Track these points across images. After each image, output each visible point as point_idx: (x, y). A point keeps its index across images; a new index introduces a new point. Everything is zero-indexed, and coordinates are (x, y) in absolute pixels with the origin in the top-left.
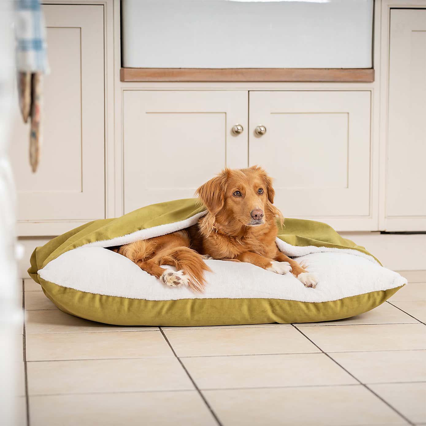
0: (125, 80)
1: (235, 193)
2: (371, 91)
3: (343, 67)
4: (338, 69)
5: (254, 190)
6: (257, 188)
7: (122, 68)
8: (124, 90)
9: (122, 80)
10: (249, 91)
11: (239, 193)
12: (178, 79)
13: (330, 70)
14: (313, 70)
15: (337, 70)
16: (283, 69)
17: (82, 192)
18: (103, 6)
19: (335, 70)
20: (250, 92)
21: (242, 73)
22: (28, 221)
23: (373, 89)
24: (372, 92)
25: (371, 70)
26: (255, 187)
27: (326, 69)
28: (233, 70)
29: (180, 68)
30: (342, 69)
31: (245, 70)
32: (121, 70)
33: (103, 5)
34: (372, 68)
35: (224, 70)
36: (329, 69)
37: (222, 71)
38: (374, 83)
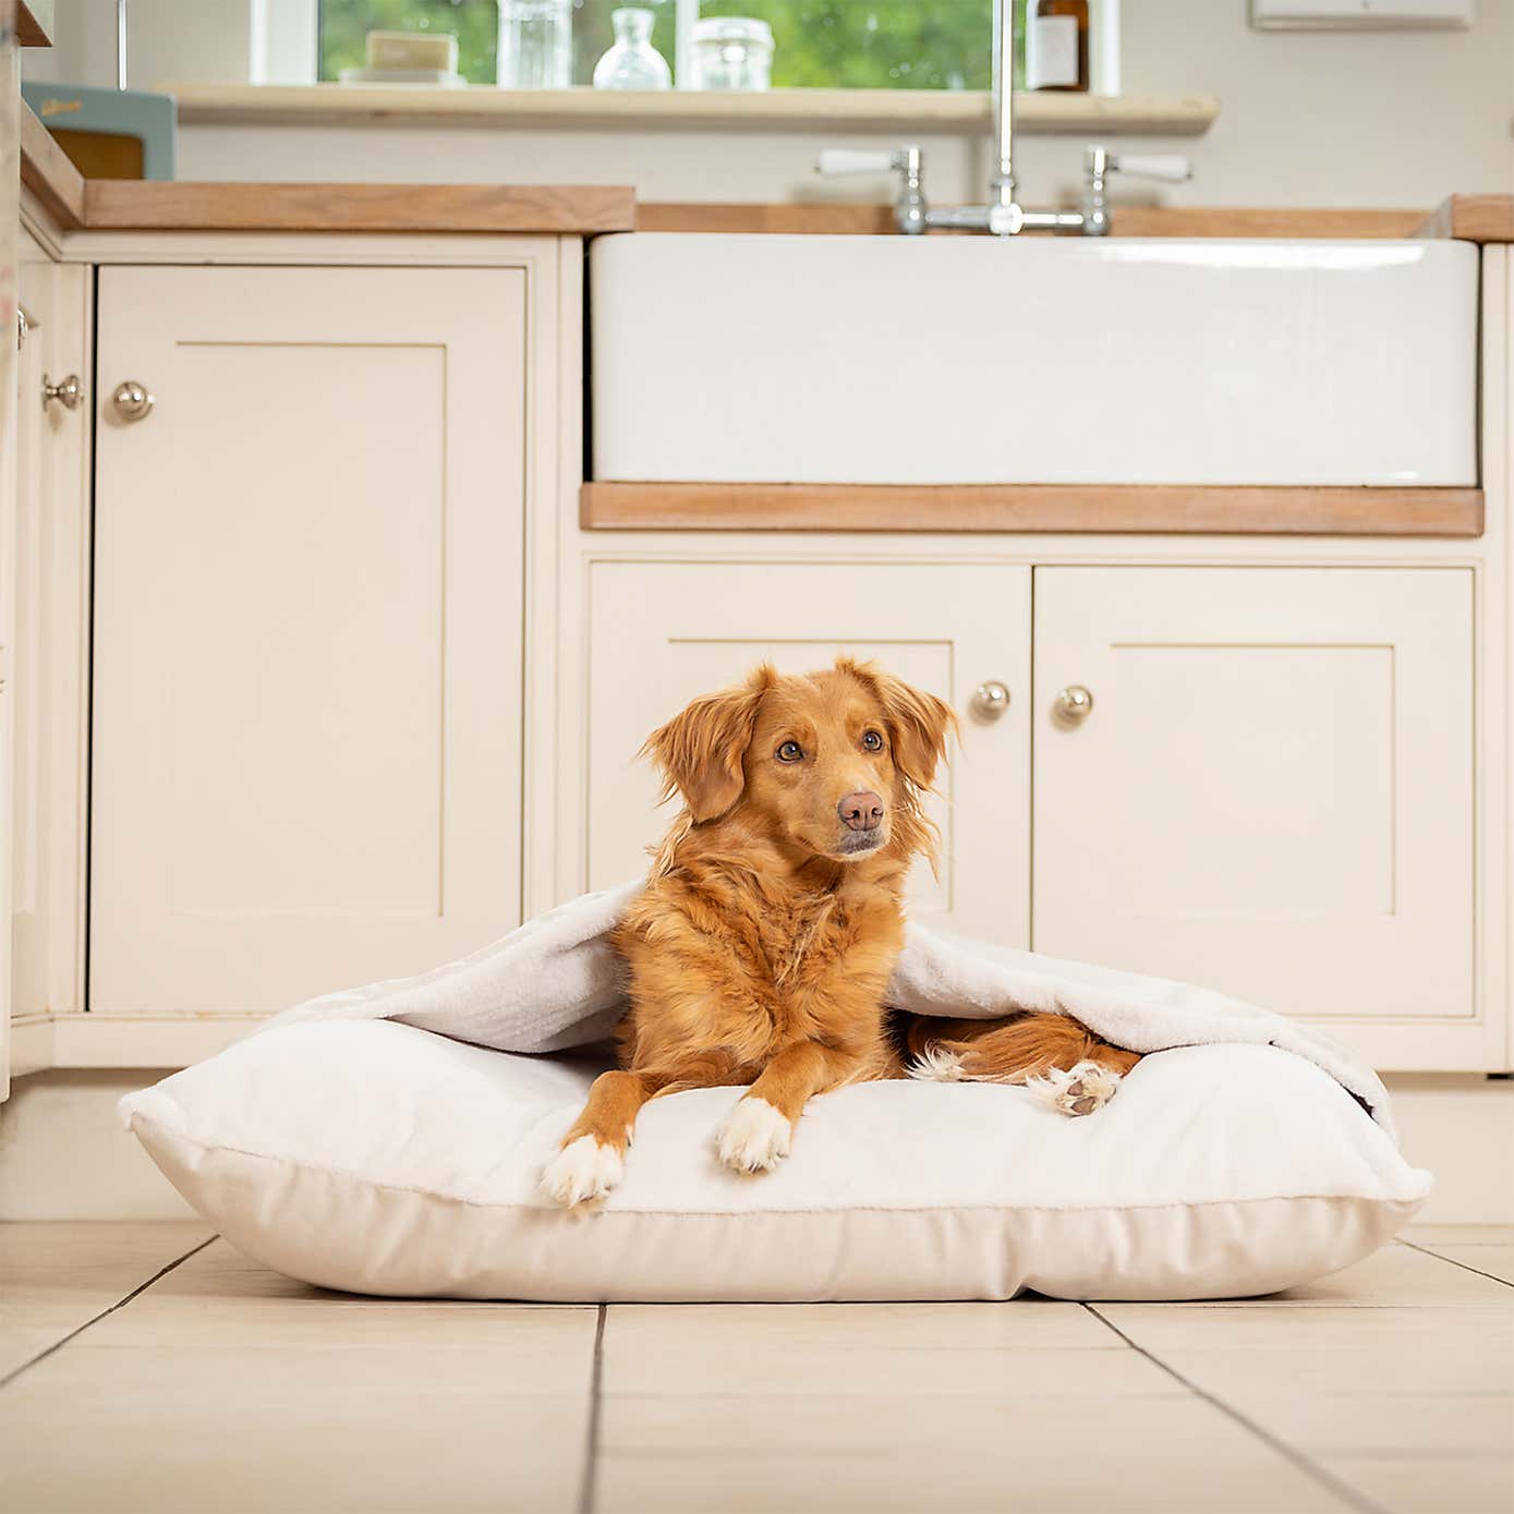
0: (598, 524)
1: (783, 750)
2: (1473, 569)
3: (1371, 482)
4: (1350, 488)
5: (850, 734)
6: (859, 727)
7: (588, 485)
8: (592, 562)
9: (586, 526)
10: (1033, 568)
11: (796, 750)
12: (781, 522)
13: (1323, 492)
14: (1260, 492)
15: (1346, 492)
16: (1154, 487)
17: (441, 914)
18: (522, 271)
19: (1340, 491)
20: (1036, 570)
21: (1007, 503)
22: (249, 1013)
23: (1482, 560)
24: (1479, 572)
25: (1473, 494)
26: (852, 724)
27: (1306, 488)
28: (976, 491)
29: (787, 484)
30: (1364, 487)
31: (1017, 491)
32: (581, 491)
33: (525, 268)
34: (1479, 486)
35: (941, 492)
36: (1317, 488)
37: (935, 494)
38: (1485, 536)
